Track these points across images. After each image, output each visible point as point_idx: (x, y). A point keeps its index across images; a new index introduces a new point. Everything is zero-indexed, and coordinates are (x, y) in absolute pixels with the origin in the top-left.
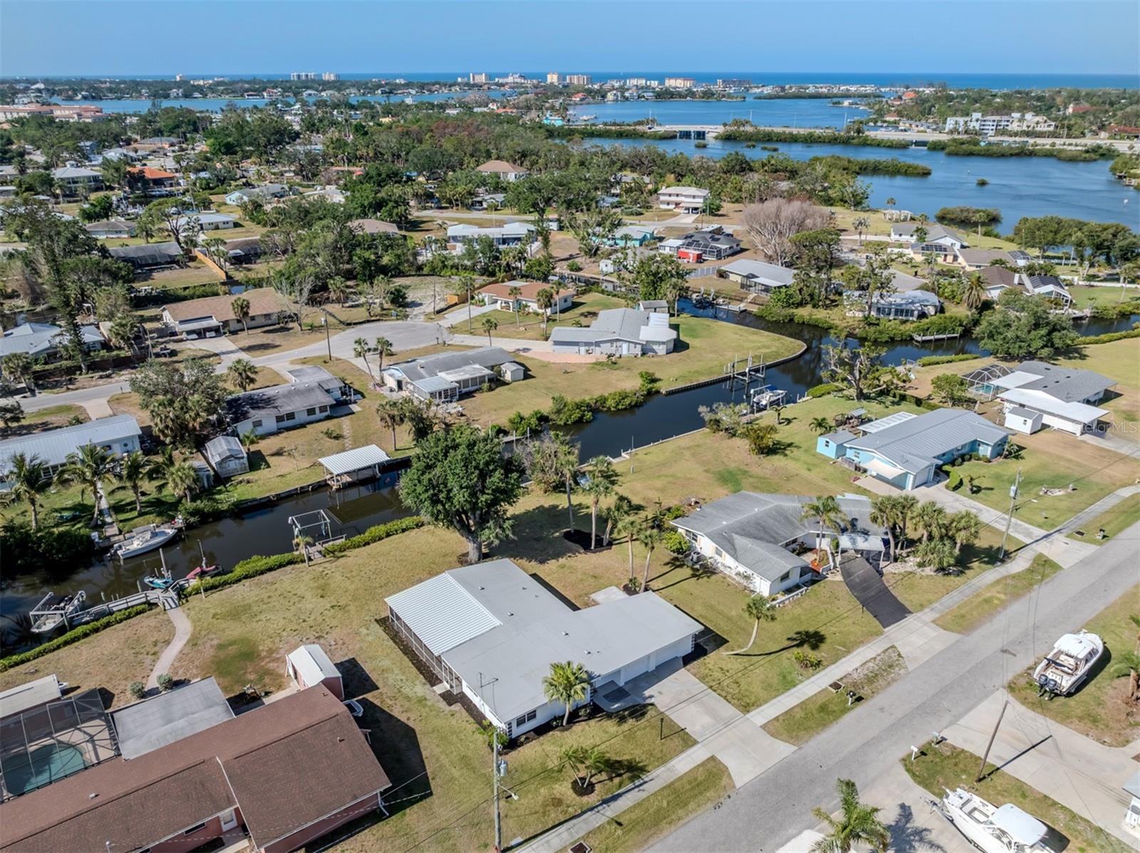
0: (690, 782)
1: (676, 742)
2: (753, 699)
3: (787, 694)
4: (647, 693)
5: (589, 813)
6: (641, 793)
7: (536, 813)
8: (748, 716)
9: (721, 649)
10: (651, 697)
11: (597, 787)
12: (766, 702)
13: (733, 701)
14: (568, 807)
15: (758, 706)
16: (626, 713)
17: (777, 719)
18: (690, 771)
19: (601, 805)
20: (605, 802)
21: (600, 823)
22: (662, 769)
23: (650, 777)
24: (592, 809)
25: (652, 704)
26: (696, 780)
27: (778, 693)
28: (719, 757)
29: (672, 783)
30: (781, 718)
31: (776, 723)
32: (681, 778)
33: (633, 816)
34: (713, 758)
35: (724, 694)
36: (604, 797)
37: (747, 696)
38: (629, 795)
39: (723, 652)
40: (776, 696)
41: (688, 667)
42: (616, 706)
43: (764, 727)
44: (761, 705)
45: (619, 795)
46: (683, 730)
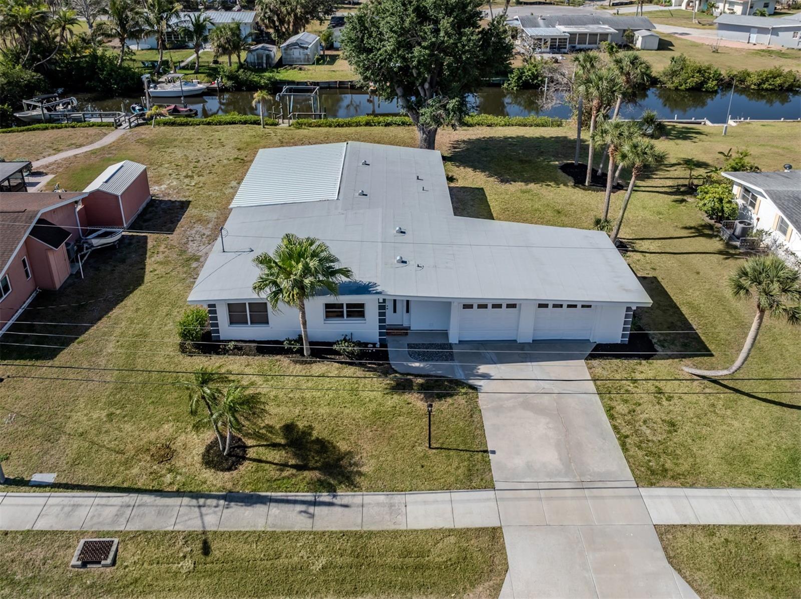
0: (406, 553)
1: (457, 465)
2: (685, 466)
3: (776, 493)
4: (483, 369)
5: (186, 500)
6: (303, 518)
7: (122, 452)
8: (643, 491)
9: (686, 361)
10: (486, 377)
11: (246, 467)
12: (710, 484)
13: (633, 451)
14: (170, 471)
15: (683, 485)
16: (420, 381)
17: (710, 530)
18: (426, 532)
19: (218, 497)
20: (231, 497)
21: (177, 528)
22: (381, 498)
23: (345, 501)
24: (195, 495)
25: (474, 388)
26: (421, 555)
27: (757, 481)
28: (509, 538)
29: (371, 534)
30: (725, 534)
31: (700, 538)
32: (396, 534)
33: (243, 550)
34: (495, 534)
35: (626, 430)
36: (238, 489)
37: (677, 457)
38: (275, 510)
39: (687, 368)
40: (745, 486)
41: (595, 362)
42: (417, 364)
43: (664, 532)
44: (692, 486)
45: (264, 500)
46: (486, 451)
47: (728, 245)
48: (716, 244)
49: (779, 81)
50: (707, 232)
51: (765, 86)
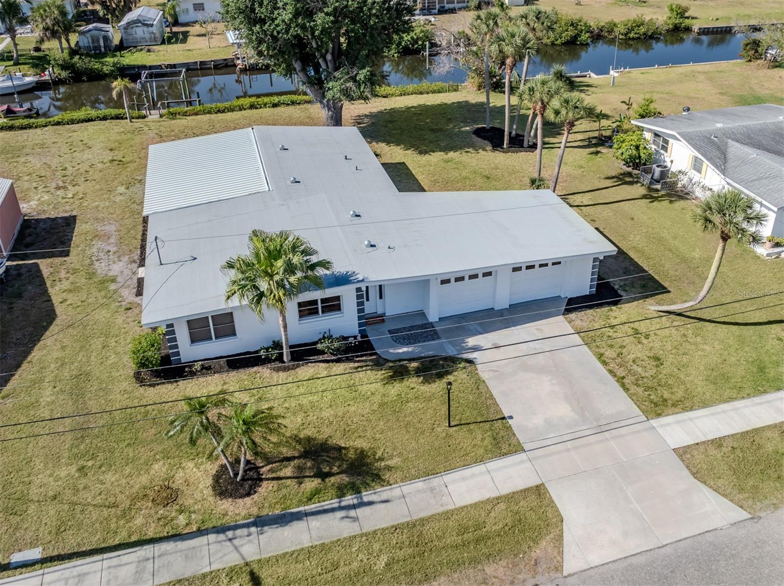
0: (463, 530)
1: (480, 437)
2: (680, 394)
3: (757, 400)
4: (471, 341)
5: (212, 537)
6: (346, 523)
7: (115, 505)
8: (654, 422)
9: (649, 300)
10: (476, 349)
11: (265, 488)
12: (705, 405)
13: (633, 389)
14: (181, 512)
15: (685, 410)
16: (414, 365)
17: (718, 443)
18: (475, 505)
19: (247, 526)
20: (260, 522)
21: (215, 567)
22: (419, 485)
23: (384, 496)
24: (221, 530)
25: (470, 362)
26: (478, 527)
27: (739, 392)
28: (555, 492)
29: (423, 521)
30: (730, 443)
31: (712, 451)
32: (447, 515)
33: (296, 571)
34: (539, 491)
35: (621, 372)
36: (265, 512)
37: (670, 387)
38: (314, 523)
39: (652, 306)
40: (731, 399)
41: (573, 316)
42: (405, 349)
43: (682, 453)
44: (692, 409)
45: (298, 517)
46: (504, 418)
47: (650, 189)
48: (639, 190)
49: (643, 30)
50: (628, 179)
51: (632, 35)
